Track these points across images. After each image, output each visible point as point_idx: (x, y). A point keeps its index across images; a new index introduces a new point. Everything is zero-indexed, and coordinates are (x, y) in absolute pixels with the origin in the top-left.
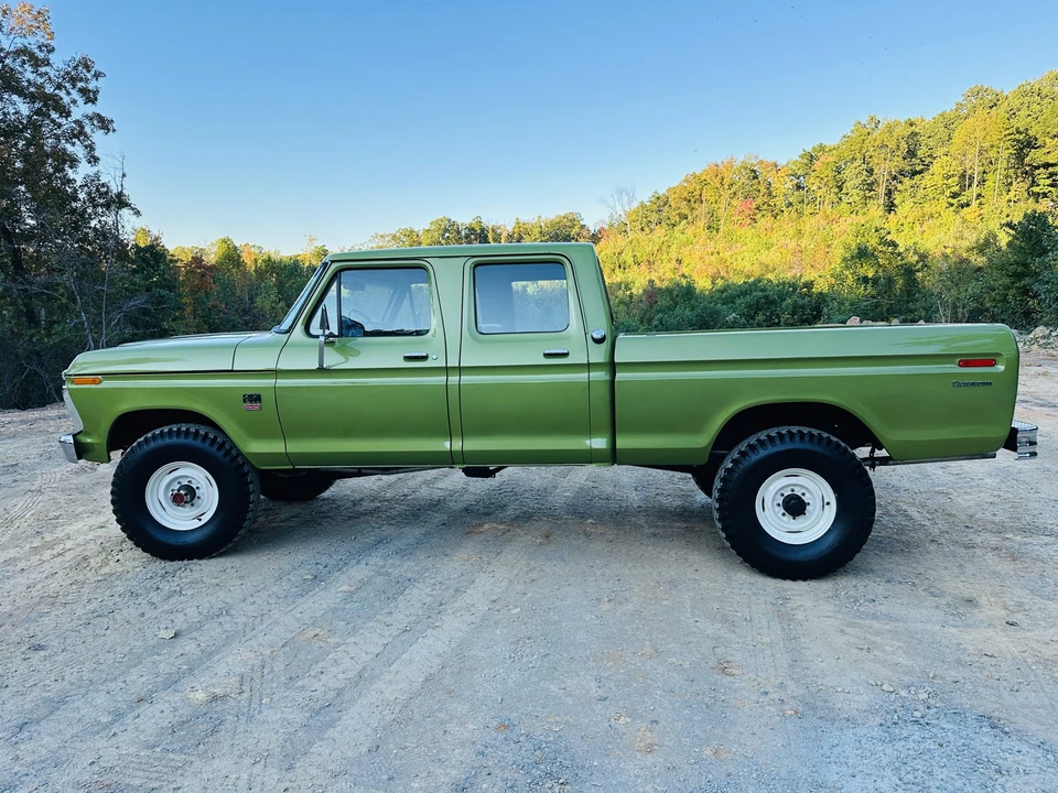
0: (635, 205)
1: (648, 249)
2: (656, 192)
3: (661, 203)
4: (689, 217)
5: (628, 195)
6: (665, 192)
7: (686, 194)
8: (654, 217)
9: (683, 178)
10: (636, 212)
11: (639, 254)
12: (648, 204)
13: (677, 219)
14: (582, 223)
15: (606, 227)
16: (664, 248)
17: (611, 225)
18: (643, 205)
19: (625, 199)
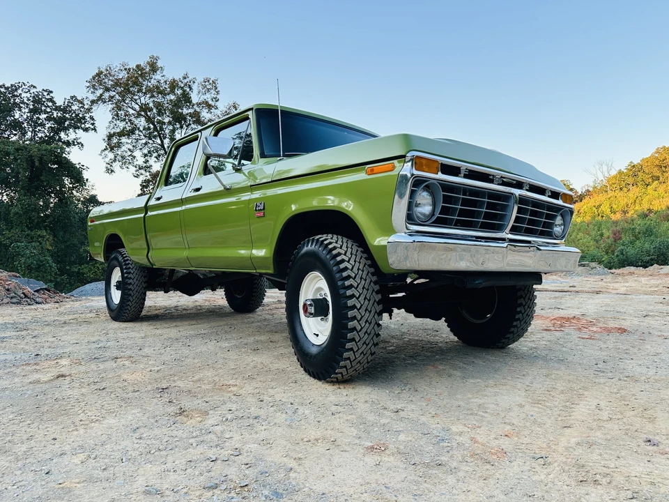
0: (614, 173)
1: (623, 203)
2: (631, 162)
3: (635, 170)
4: (661, 179)
5: (607, 165)
6: (639, 162)
7: (657, 162)
8: (630, 180)
9: (654, 150)
10: (615, 177)
11: (614, 206)
12: (625, 171)
13: (650, 180)
14: (571, 187)
15: (591, 189)
16: (637, 201)
17: (595, 187)
18: (620, 172)
19: (605, 168)
